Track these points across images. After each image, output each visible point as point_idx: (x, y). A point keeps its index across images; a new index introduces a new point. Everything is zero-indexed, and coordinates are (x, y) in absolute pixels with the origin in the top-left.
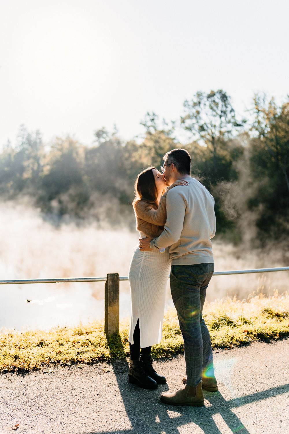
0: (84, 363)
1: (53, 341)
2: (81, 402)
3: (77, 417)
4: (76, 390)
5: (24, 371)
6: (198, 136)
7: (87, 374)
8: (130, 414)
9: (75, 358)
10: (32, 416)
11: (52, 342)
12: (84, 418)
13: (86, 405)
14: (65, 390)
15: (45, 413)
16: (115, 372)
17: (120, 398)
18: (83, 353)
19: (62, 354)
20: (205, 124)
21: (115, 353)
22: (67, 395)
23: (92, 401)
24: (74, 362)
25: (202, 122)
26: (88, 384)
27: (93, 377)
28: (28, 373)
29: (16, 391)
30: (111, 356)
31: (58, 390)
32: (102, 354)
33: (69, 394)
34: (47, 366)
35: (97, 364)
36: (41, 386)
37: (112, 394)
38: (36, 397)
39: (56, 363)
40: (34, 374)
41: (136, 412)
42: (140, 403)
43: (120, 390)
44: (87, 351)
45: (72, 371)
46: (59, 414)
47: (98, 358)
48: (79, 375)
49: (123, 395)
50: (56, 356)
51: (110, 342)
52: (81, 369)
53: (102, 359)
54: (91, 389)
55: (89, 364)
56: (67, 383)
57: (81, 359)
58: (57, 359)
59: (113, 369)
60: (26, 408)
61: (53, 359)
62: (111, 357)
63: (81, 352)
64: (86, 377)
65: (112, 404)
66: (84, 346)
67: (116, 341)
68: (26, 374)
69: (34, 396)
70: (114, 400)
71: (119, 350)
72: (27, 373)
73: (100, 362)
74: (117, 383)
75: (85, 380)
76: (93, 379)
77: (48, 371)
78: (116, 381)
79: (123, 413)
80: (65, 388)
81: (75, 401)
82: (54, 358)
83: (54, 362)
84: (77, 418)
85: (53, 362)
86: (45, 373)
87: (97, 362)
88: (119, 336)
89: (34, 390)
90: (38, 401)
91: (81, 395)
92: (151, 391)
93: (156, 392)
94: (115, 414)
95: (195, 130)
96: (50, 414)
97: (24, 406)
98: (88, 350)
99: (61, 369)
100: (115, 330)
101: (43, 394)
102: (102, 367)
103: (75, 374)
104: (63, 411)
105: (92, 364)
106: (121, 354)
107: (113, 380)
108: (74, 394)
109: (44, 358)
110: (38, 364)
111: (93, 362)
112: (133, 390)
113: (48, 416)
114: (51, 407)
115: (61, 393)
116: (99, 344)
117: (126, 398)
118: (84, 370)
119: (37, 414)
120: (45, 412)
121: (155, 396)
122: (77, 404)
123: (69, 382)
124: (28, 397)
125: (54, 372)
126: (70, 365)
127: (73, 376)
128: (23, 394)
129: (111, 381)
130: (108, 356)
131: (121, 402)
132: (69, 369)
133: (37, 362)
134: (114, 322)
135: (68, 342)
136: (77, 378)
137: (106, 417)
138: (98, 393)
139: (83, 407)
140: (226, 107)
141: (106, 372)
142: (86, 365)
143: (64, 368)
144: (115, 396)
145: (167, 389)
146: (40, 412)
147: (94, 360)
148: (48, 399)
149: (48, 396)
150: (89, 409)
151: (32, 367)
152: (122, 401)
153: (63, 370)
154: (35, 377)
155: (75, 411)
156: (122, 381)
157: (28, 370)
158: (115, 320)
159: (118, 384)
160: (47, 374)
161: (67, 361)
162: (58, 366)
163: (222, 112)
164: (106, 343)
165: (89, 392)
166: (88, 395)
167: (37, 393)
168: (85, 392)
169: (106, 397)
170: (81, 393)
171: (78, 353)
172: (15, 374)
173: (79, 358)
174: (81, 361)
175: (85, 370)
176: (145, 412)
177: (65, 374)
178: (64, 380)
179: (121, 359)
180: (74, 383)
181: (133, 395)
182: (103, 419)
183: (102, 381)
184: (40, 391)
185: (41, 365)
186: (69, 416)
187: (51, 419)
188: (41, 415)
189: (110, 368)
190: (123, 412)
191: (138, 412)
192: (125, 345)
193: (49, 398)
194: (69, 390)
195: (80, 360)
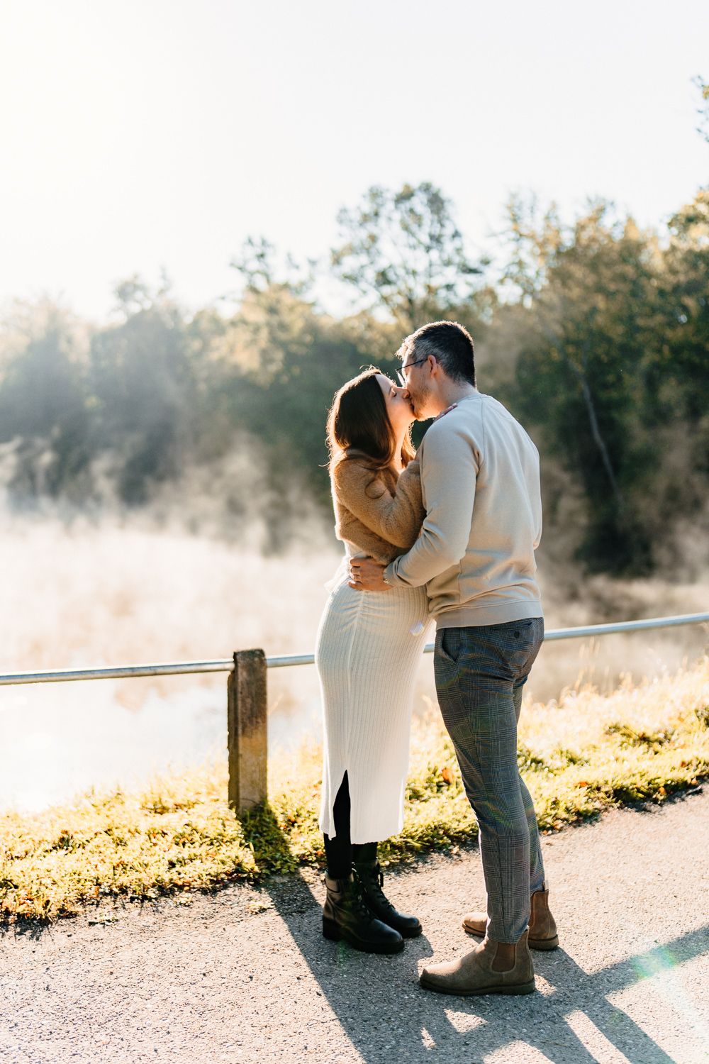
0: (192, 890)
1: (96, 834)
2: (213, 1002)
3: (210, 1045)
4: (190, 969)
5: (35, 922)
6: (373, 296)
7: (208, 922)
8: (352, 1029)
9: (166, 877)
10: (88, 1053)
11: (93, 836)
12: (231, 1049)
13: (226, 1009)
14: (159, 971)
15: (120, 1041)
16: (278, 911)
17: (312, 983)
18: (182, 862)
19: (128, 868)
20: (390, 267)
21: (269, 859)
22: (167, 984)
23: (241, 998)
24: (166, 890)
25: (383, 264)
26: (217, 948)
27: (224, 929)
28: (47, 926)
29: (26, 982)
30: (259, 866)
31: (141, 972)
32: (234, 862)
33: (172, 980)
34: (93, 904)
35: (228, 892)
36: (92, 962)
37: (287, 973)
38: (84, 996)
39: (116, 895)
40: (62, 928)
41: (365, 1021)
42: (370, 995)
43: (308, 961)
44: (193, 857)
45: (166, 914)
46: (161, 1040)
47: (226, 874)
48: (186, 924)
49: (318, 975)
50: (115, 875)
51: (248, 829)
52: (188, 906)
53: (238, 876)
54: (228, 963)
55: (204, 892)
56: (159, 949)
57: (182, 880)
58: (118, 883)
59: (272, 902)
60: (65, 1028)
61: (106, 884)
62: (261, 870)
63: (177, 861)
64: (208, 931)
65: (296, 1002)
66: (181, 845)
67: (266, 826)
68: (42, 931)
69: (79, 992)
70: (297, 990)
71: (278, 851)
72: (43, 927)
73: (234, 886)
74: (293, 940)
75: (204, 938)
76: (226, 934)
77: (102, 918)
78: (290, 936)
79: (333, 1027)
80: (157, 963)
81: (194, 1001)
82: (111, 881)
83: (111, 891)
84: (211, 1050)
85: (107, 891)
86: (91, 924)
87: (225, 887)
88: (270, 812)
89: (73, 975)
90: (93, 1006)
91: (206, 982)
92: (390, 958)
93: (402, 959)
94: (312, 1030)
95: (366, 282)
96: (134, 1043)
97: (58, 1024)
98: (195, 855)
99: (134, 909)
100: (257, 798)
101: (102, 985)
102: (241, 899)
103: (175, 921)
104: (169, 1033)
105: (214, 892)
106: (286, 862)
107: (281, 935)
108: (186, 980)
109: (82, 881)
110: (68, 899)
111: (215, 887)
112: (342, 960)
113: (132, 1049)
114: (133, 1021)
115: (151, 978)
116: (219, 835)
117: (330, 983)
118: (195, 910)
119: (98, 1044)
120: (119, 1036)
121: (403, 973)
122: (202, 1009)
123: (164, 947)
124: (62, 996)
125: (117, 920)
126: (156, 899)
127: (171, 929)
128: (48, 988)
129: (277, 938)
130: (252, 869)
131: (320, 995)
132: (154, 909)
133: (67, 895)
134: (254, 775)
135: (137, 834)
136: (183, 932)
137: (289, 1040)
138: (250, 975)
139: (219, 1015)
140: (442, 226)
141: (256, 913)
142: (199, 895)
143: (142, 906)
144: (298, 978)
145: (428, 951)
146: (105, 1039)
147: (218, 882)
148: (118, 998)
149: (118, 989)
150: (236, 1020)
151: (54, 910)
152: (320, 991)
153: (140, 914)
154: (68, 936)
155: (203, 1029)
156: (306, 935)
157: (46, 917)
158: (258, 770)
159: (299, 946)
160: (98, 925)
161: (145, 888)
162: (124, 901)
163: (432, 237)
164: (240, 832)
165: (225, 973)
166: (224, 981)
167: (83, 983)
168: (214, 971)
169: (274, 983)
170: (204, 975)
171: (172, 865)
172: (11, 933)
173: (175, 877)
174: (184, 886)
175: (198, 910)
176: (390, 1018)
177: (148, 924)
178: (149, 942)
179: (286, 874)
180: (180, 949)
181: (344, 972)
182: (283, 1046)
183: (254, 938)
184: (92, 976)
185: (77, 903)
186: (189, 1045)
187: (142, 1057)
188: (111, 1048)
189: (264, 899)
190: (332, 1022)
191: (370, 1020)
192: (288, 834)
193: (122, 994)
194: (171, 970)
195: (180, 883)
